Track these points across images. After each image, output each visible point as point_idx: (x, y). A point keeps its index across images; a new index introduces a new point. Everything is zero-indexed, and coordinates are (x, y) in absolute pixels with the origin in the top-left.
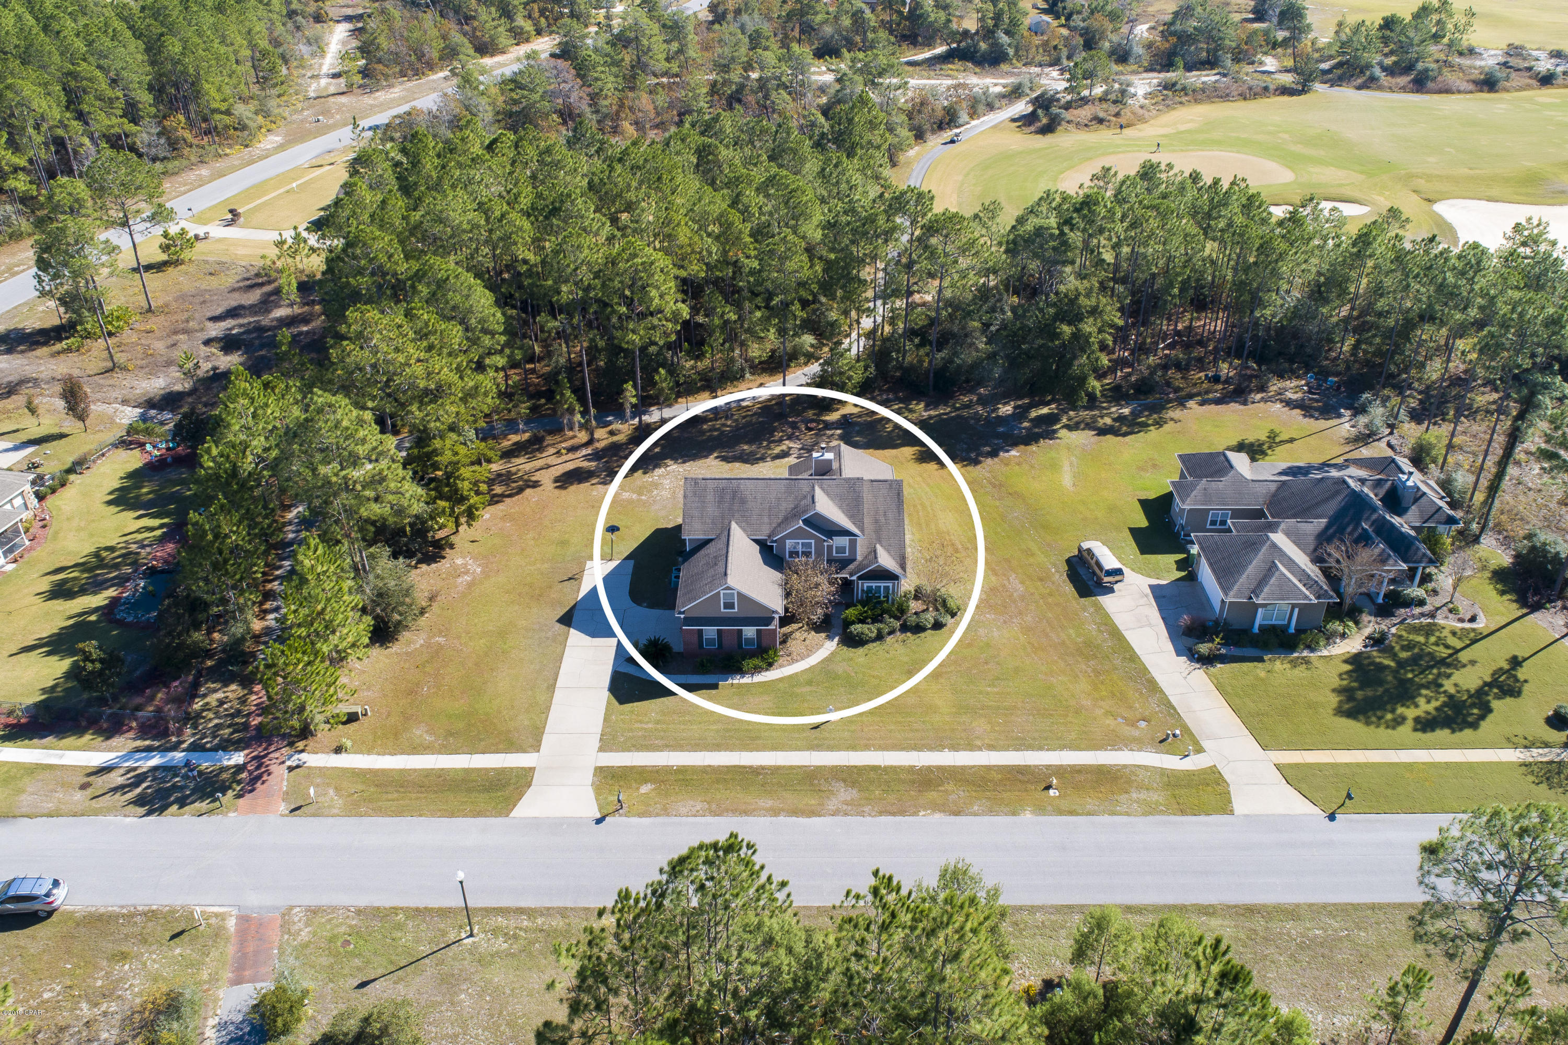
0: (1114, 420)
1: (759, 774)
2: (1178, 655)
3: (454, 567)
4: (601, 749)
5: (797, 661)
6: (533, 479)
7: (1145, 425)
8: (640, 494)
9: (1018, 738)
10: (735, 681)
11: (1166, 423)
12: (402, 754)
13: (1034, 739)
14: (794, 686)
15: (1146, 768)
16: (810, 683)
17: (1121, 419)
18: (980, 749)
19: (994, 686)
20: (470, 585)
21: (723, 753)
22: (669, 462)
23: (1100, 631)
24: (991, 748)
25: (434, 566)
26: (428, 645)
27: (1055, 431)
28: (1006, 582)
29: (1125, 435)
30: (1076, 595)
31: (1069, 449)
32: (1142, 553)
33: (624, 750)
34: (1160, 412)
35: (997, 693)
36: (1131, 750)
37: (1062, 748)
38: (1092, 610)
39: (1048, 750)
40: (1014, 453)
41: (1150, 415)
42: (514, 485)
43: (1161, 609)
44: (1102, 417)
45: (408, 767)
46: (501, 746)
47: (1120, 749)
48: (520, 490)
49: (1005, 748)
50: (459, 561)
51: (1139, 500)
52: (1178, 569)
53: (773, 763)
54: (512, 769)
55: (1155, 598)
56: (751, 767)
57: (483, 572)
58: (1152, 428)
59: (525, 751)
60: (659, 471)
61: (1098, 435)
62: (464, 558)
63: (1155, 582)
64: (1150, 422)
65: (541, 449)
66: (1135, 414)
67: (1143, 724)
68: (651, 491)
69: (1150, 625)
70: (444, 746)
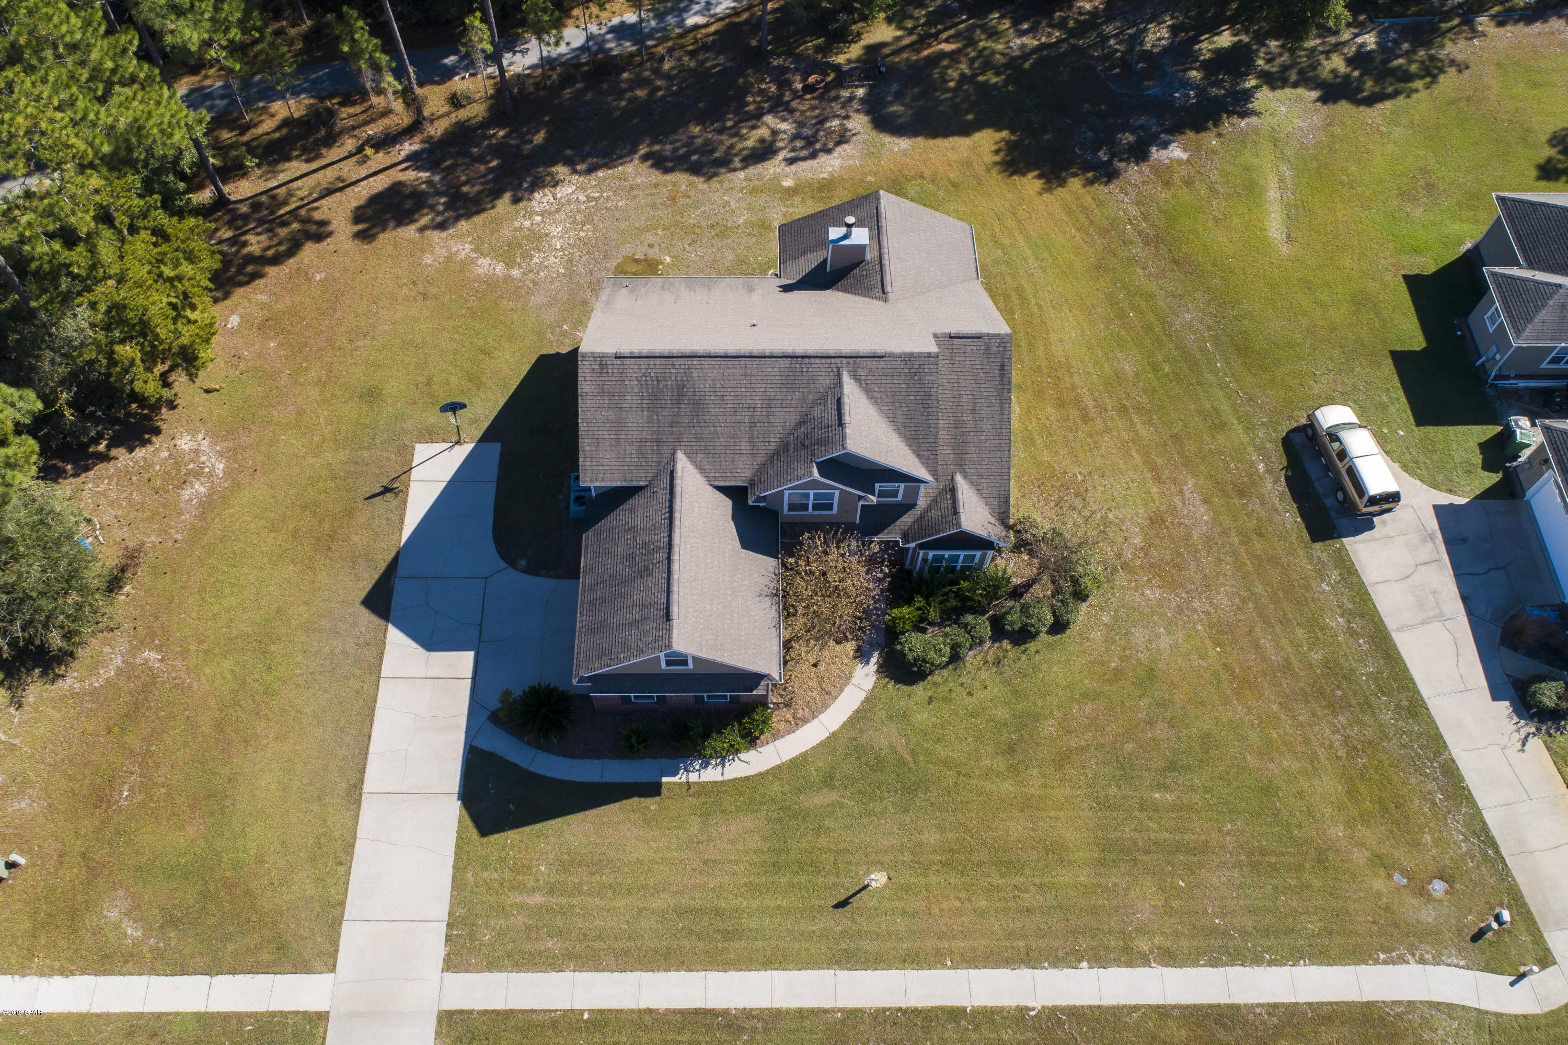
0: (1350, 61)
1: (741, 1030)
2: (1495, 697)
3: (176, 458)
4: (451, 964)
5: (805, 721)
6: (317, 216)
7: (1407, 77)
8: (510, 264)
9: (1212, 931)
10: (693, 777)
11: (1442, 71)
12: (83, 973)
13: (1244, 933)
14: (800, 790)
15: (1449, 1009)
16: (828, 781)
17: (1360, 59)
18: (1144, 960)
19: (1167, 788)
20: (207, 506)
21: (673, 975)
22: (561, 170)
23: (1353, 633)
24: (1169, 958)
25: (140, 453)
26: (128, 671)
27: (1247, 95)
28: (1176, 500)
29: (1371, 101)
30: (1306, 536)
31: (1275, 142)
32: (1421, 420)
33: (492, 966)
34: (1428, 44)
35: (1173, 807)
36: (1422, 961)
37: (1295, 956)
38: (1335, 575)
39: (1271, 963)
40: (1177, 151)
41: (1413, 51)
42: (283, 232)
43: (1460, 575)
44: (1327, 53)
45: (96, 1009)
46: (265, 956)
47: (1402, 960)
48: (294, 247)
49: (1191, 959)
50: (185, 443)
51: (1406, 278)
52: (1487, 466)
53: (765, 1004)
54: (284, 1014)
55: (1450, 542)
56: (725, 1013)
57: (228, 473)
58: (1418, 84)
59: (309, 970)
60: (542, 199)
61: (1324, 100)
62: (194, 433)
63: (1444, 499)
64: (1414, 68)
65: (330, 140)
66: (1386, 50)
67: (1438, 887)
68: (527, 256)
69: (1441, 617)
70: (158, 954)
